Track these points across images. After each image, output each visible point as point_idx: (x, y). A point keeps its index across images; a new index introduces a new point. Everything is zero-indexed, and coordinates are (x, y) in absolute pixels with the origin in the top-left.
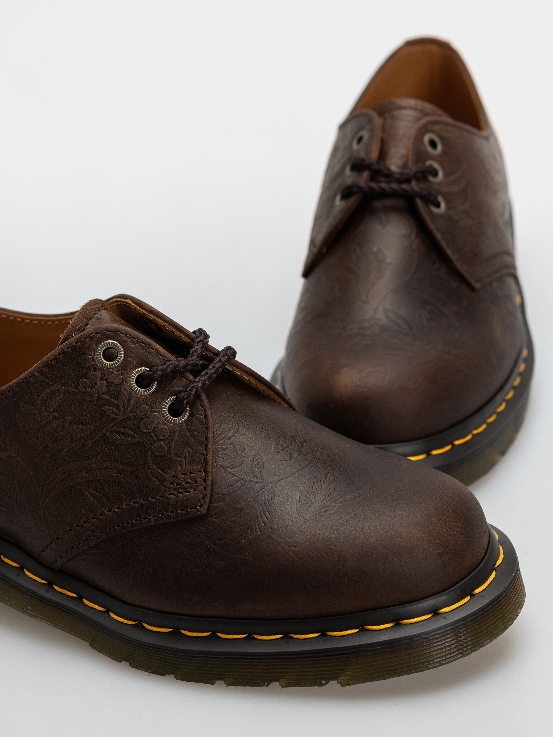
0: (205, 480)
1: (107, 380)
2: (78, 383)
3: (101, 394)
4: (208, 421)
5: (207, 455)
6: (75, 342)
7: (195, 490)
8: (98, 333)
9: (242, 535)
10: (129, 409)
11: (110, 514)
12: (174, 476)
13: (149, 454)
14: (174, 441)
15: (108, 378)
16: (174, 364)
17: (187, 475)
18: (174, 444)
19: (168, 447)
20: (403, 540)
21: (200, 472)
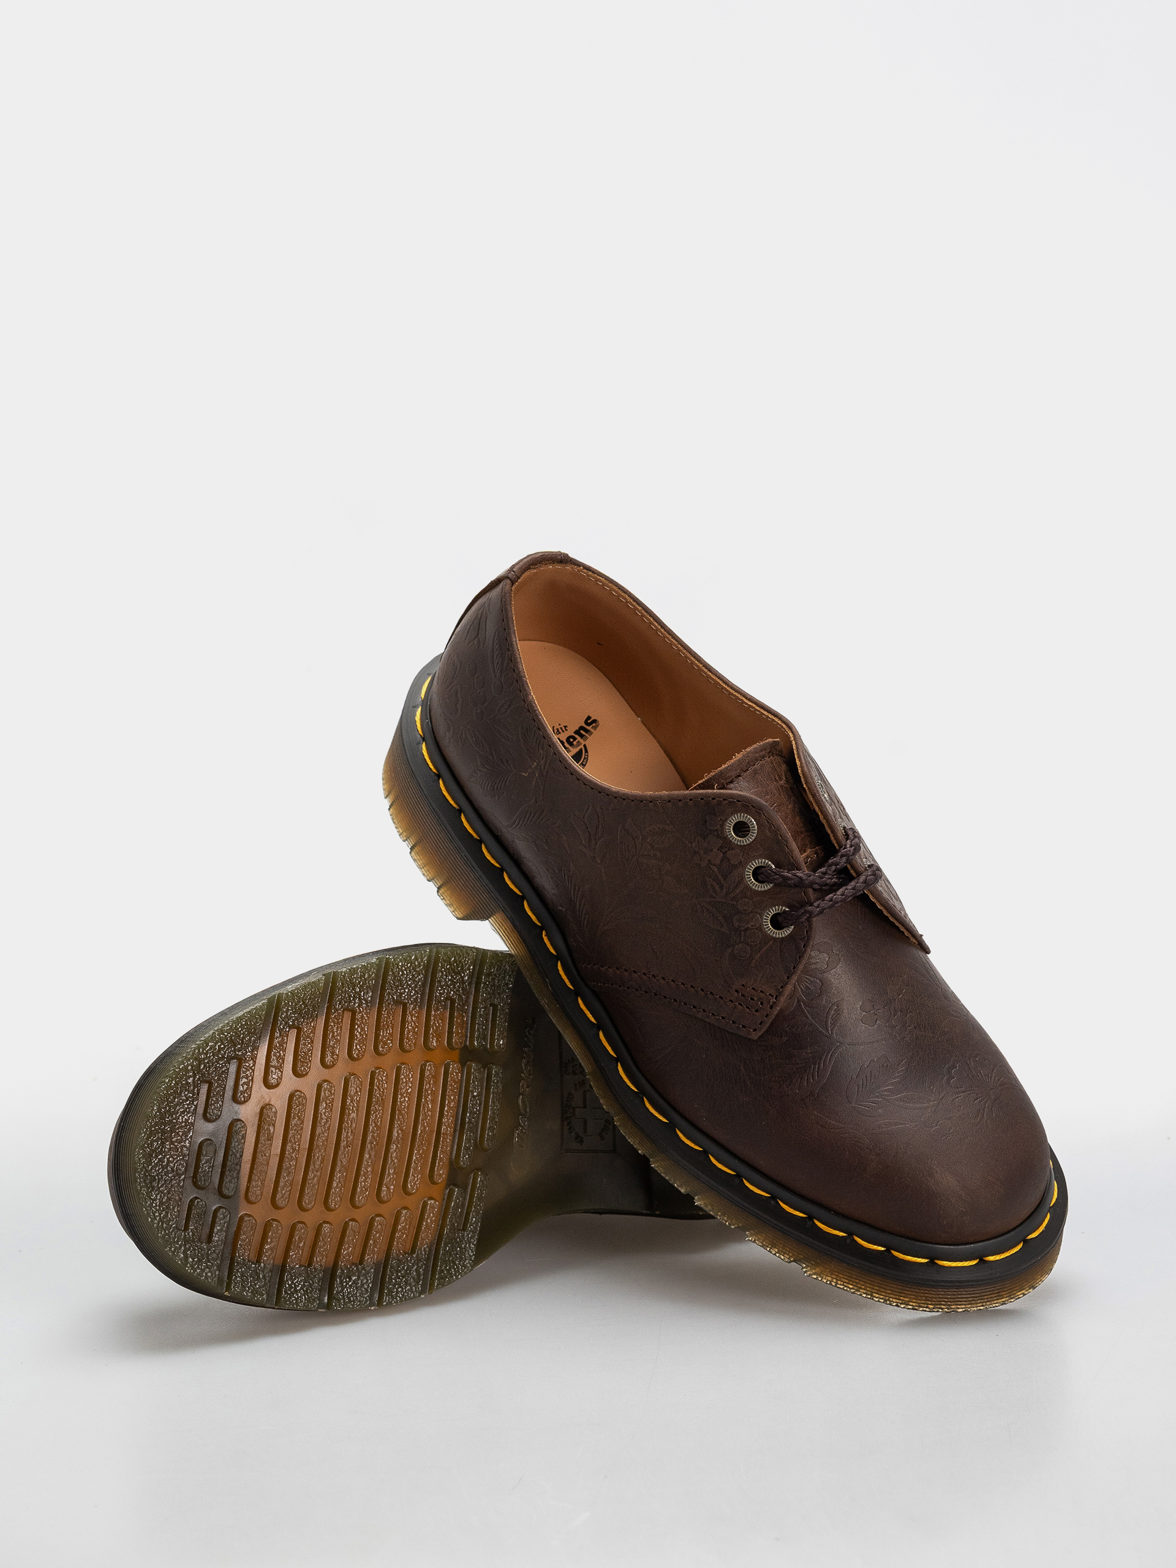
0: (771, 1007)
1: (724, 853)
2: (695, 839)
3: (711, 864)
4: (805, 950)
5: (786, 984)
6: (712, 797)
7: (757, 1011)
8: (740, 801)
9: (779, 1083)
10: (732, 895)
11: (662, 981)
12: (743, 985)
13: (729, 950)
14: (761, 952)
15: (726, 852)
16: (801, 878)
17: (756, 991)
18: (759, 955)
19: (751, 954)
20: (933, 1181)
21: (772, 996)
